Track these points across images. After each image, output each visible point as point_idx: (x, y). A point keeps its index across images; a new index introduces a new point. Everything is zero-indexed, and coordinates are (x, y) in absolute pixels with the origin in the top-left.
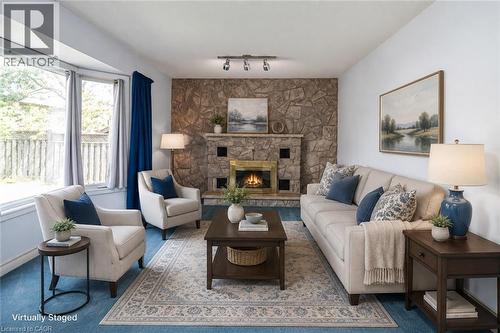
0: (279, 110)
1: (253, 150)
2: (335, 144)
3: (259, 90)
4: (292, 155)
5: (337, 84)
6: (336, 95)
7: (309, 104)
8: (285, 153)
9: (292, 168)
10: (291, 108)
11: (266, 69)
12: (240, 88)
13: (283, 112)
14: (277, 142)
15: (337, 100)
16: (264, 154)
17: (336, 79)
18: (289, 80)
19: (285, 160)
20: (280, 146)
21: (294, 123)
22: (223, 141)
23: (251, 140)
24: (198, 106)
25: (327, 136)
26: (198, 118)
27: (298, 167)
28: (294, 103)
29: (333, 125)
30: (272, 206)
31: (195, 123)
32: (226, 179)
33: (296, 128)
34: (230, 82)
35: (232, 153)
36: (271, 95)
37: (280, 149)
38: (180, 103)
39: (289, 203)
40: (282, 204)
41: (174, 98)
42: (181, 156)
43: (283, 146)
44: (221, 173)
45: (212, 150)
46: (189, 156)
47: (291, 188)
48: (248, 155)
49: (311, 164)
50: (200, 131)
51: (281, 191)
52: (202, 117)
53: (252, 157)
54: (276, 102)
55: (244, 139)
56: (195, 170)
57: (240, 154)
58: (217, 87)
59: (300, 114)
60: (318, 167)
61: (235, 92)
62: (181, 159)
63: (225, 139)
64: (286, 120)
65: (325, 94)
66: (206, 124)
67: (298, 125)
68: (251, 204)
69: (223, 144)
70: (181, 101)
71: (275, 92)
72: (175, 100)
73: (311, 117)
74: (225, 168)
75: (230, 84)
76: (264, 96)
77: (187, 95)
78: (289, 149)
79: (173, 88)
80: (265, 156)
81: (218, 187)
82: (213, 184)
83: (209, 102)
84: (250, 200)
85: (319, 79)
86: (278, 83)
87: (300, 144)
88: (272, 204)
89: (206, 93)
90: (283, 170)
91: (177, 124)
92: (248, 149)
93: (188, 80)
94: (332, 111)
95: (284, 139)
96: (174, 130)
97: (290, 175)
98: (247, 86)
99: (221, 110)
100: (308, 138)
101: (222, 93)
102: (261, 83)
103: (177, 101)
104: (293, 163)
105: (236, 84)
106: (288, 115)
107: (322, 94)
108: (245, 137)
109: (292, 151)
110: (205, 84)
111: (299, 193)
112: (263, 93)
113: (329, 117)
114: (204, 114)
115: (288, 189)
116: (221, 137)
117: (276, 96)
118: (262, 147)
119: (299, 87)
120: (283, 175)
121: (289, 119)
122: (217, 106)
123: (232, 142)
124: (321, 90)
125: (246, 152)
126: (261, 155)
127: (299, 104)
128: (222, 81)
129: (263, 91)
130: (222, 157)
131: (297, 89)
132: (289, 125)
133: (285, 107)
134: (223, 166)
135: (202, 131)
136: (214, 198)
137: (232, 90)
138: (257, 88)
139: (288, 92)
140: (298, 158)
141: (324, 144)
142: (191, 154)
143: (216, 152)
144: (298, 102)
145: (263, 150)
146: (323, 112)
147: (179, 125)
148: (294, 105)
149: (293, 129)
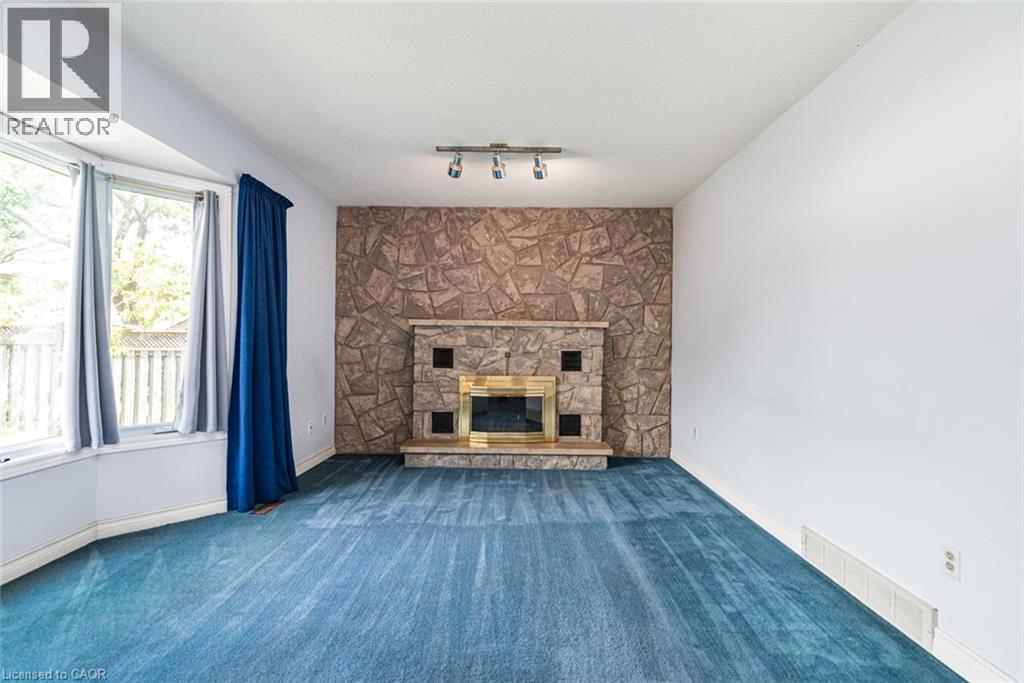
0: (559, 273)
1: (508, 355)
2: (668, 343)
3: (520, 232)
4: (585, 363)
5: (671, 221)
6: (670, 243)
7: (618, 261)
8: (571, 361)
9: (586, 392)
10: (585, 269)
11: (538, 175)
12: (481, 225)
13: (568, 277)
14: (556, 337)
15: (670, 252)
16: (529, 363)
17: (670, 210)
18: (581, 211)
19: (572, 375)
20: (562, 346)
21: (588, 300)
22: (444, 337)
23: (503, 334)
24: (392, 265)
25: (653, 326)
26: (394, 289)
27: (597, 388)
28: (588, 258)
29: (664, 304)
30: (546, 468)
31: (387, 300)
32: (452, 414)
33: (593, 309)
34: (459, 214)
35: (463, 360)
36: (543, 241)
37: (563, 352)
38: (354, 257)
39: (582, 461)
40: (566, 463)
41: (341, 246)
42: (356, 368)
43: (569, 346)
44: (440, 402)
45: (423, 355)
46: (373, 368)
47: (584, 431)
48: (496, 365)
49: (621, 384)
50: (397, 315)
51: (565, 439)
52: (402, 287)
53: (504, 368)
54: (553, 257)
55: (489, 332)
56: (386, 397)
57: (481, 361)
58: (432, 225)
59: (600, 282)
60: (635, 390)
61: (470, 235)
62: (357, 375)
63: (448, 330)
64: (572, 293)
65: (649, 241)
66: (410, 302)
67: (597, 304)
68: (504, 464)
69: (444, 342)
70: (358, 253)
71: (550, 236)
72: (344, 251)
73: (622, 288)
74: (451, 392)
75: (458, 219)
76: (529, 243)
77: (371, 239)
78: (580, 352)
79: (339, 225)
80: (532, 367)
81: (434, 431)
82: (423, 425)
83: (415, 256)
84: (501, 455)
85: (637, 209)
86: (558, 217)
87: (602, 342)
88: (546, 463)
89: (410, 236)
90: (568, 394)
91: (348, 301)
92: (497, 353)
93: (371, 208)
94: (662, 274)
95: (570, 331)
96: (341, 314)
97: (581, 406)
98: (494, 221)
99: (440, 273)
100: (616, 331)
101: (442, 236)
102: (523, 216)
103: (349, 254)
104: (588, 381)
105: (471, 219)
106: (577, 283)
107: (644, 239)
108: (491, 328)
109: (586, 357)
110: (407, 217)
111: (599, 441)
112: (527, 238)
113: (657, 288)
114: (404, 281)
115: (579, 434)
116: (440, 327)
117: (553, 244)
118: (525, 347)
119: (600, 226)
120: (569, 405)
121: (579, 290)
122: (433, 264)
123: (464, 338)
124: (642, 231)
125: (491, 359)
126: (523, 364)
127: (599, 261)
128: (443, 212)
129: (527, 233)
130: (444, 369)
131: (596, 230)
132: (580, 305)
133: (571, 266)
134: (444, 387)
135: (401, 315)
136: (426, 453)
137: (464, 231)
138: (513, 228)
139: (578, 235)
140: (597, 370)
141: (647, 342)
142: (378, 363)
143: (431, 359)
144: (597, 256)
145: (526, 353)
146: (646, 276)
147: (352, 303)
148: (589, 263)
149: (587, 310)
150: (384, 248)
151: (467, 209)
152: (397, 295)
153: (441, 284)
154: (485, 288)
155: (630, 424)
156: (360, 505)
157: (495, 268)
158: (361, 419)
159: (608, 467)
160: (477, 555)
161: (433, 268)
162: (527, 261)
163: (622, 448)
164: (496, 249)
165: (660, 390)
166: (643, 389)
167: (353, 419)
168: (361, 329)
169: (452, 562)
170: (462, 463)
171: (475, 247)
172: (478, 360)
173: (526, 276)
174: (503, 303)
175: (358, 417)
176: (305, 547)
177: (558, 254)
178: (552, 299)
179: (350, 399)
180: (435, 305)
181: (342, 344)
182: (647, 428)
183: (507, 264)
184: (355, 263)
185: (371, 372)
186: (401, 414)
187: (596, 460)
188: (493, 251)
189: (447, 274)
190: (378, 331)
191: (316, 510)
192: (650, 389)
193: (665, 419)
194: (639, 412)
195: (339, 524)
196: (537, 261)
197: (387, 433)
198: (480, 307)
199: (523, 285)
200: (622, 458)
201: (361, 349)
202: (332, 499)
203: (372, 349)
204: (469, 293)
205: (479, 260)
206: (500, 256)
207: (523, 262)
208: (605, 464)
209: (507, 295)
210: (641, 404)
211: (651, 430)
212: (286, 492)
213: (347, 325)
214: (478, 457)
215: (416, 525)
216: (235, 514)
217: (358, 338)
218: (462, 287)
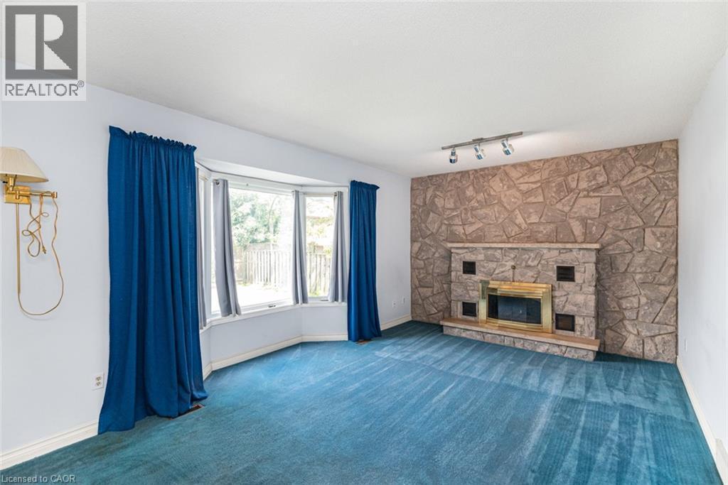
0: (559, 206)
1: (514, 268)
2: (673, 261)
3: (526, 179)
4: (578, 276)
5: (676, 151)
6: (676, 171)
7: (615, 192)
8: (566, 273)
9: (580, 298)
10: (582, 201)
11: (507, 153)
12: (497, 178)
13: (567, 209)
14: (553, 256)
15: (676, 179)
16: (530, 274)
17: (676, 141)
18: (578, 156)
19: (566, 285)
20: (556, 262)
21: (585, 225)
22: (469, 254)
23: (510, 253)
24: (440, 209)
25: (655, 246)
26: (442, 224)
27: (589, 296)
28: (585, 193)
29: (668, 227)
30: (539, 351)
31: (438, 230)
32: (475, 304)
33: (590, 233)
34: (482, 173)
35: (482, 270)
36: (544, 184)
37: (558, 267)
38: (419, 206)
39: (570, 351)
40: (556, 350)
41: (413, 201)
42: (421, 271)
43: (563, 262)
44: (468, 296)
45: (457, 266)
46: (431, 272)
47: (577, 328)
48: (506, 274)
49: (620, 294)
50: (444, 240)
51: (560, 332)
52: (447, 223)
53: (511, 276)
54: (553, 195)
55: (499, 251)
56: (438, 290)
57: (494, 271)
58: (464, 182)
59: (598, 211)
60: (635, 300)
61: (489, 186)
62: (422, 276)
63: (472, 250)
64: (571, 221)
65: (650, 171)
66: (451, 231)
67: (594, 228)
68: (507, 343)
69: (470, 257)
70: (421, 204)
71: (551, 179)
72: (415, 204)
73: (620, 214)
74: (474, 290)
75: (482, 176)
76: (534, 186)
77: (428, 196)
78: (573, 267)
79: (412, 189)
80: (532, 277)
81: (464, 314)
82: (458, 309)
83: (454, 203)
84: (505, 336)
85: (636, 147)
86: (557, 165)
87: (594, 259)
88: (539, 348)
89: (450, 191)
90: (564, 299)
91: (417, 233)
92: (505, 265)
93: (429, 177)
94: (665, 200)
95: (564, 251)
96: (413, 240)
97: (575, 309)
98: (507, 174)
99: (469, 213)
100: (613, 250)
101: (471, 188)
102: (528, 167)
103: (417, 205)
104: (581, 290)
105: (490, 174)
106: (576, 213)
107: (644, 171)
108: (501, 249)
109: (579, 271)
110: (449, 179)
111: (593, 338)
112: (532, 183)
113: (660, 211)
114: (448, 219)
115: (573, 329)
116: (467, 248)
117: (554, 184)
118: (527, 262)
119: (596, 166)
120: (564, 307)
121: (577, 218)
122: (466, 207)
123: (483, 255)
124: (641, 164)
125: (501, 270)
126: (525, 274)
127: (596, 194)
128: (471, 173)
129: (532, 179)
130: (469, 275)
131: (593, 170)
132: (577, 229)
133: (569, 200)
134: (470, 286)
135: (446, 240)
136: (457, 328)
137: (485, 184)
138: (521, 177)
139: (575, 176)
140: (590, 282)
141: (648, 259)
142: (433, 269)
143: (462, 268)
144: (594, 190)
145: (528, 267)
146: (646, 202)
147: (419, 233)
148: (587, 196)
149: (585, 234)
150: (436, 199)
151: (487, 168)
152: (444, 227)
153: (470, 219)
154: (500, 221)
155: (630, 328)
156: (405, 349)
157: (508, 207)
158: (425, 302)
159: (595, 360)
160: (445, 388)
161: (465, 209)
162: (532, 199)
163: (621, 348)
164: (508, 193)
165: (664, 302)
166: (643, 300)
167: (420, 301)
168: (424, 249)
169: (429, 388)
170: (479, 337)
171: (492, 193)
172: (492, 271)
173: (531, 210)
174: (513, 231)
175: (423, 300)
176: (369, 363)
177: (558, 191)
178: (552, 226)
179: (420, 289)
180: (467, 233)
181: (414, 257)
182: (648, 334)
183: (515, 203)
184: (420, 210)
185: (429, 274)
186: (446, 301)
187: (584, 353)
188: (506, 195)
189: (474, 212)
190: (433, 250)
191: (383, 347)
192: (651, 302)
193: (671, 329)
194: (640, 319)
195: (388, 357)
196: (541, 199)
197: (439, 312)
198: (497, 233)
199: (529, 217)
200: (619, 356)
201: (424, 260)
202: (394, 344)
203: (430, 260)
204: (490, 224)
205: (496, 201)
206: (511, 197)
207: (529, 200)
208: (591, 357)
209: (516, 225)
210: (642, 313)
211: (654, 336)
212: (375, 336)
213: (417, 246)
214: (489, 335)
215: (424, 366)
216: (350, 342)
217: (423, 254)
218: (484, 221)
